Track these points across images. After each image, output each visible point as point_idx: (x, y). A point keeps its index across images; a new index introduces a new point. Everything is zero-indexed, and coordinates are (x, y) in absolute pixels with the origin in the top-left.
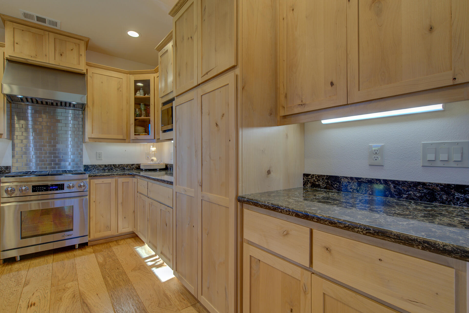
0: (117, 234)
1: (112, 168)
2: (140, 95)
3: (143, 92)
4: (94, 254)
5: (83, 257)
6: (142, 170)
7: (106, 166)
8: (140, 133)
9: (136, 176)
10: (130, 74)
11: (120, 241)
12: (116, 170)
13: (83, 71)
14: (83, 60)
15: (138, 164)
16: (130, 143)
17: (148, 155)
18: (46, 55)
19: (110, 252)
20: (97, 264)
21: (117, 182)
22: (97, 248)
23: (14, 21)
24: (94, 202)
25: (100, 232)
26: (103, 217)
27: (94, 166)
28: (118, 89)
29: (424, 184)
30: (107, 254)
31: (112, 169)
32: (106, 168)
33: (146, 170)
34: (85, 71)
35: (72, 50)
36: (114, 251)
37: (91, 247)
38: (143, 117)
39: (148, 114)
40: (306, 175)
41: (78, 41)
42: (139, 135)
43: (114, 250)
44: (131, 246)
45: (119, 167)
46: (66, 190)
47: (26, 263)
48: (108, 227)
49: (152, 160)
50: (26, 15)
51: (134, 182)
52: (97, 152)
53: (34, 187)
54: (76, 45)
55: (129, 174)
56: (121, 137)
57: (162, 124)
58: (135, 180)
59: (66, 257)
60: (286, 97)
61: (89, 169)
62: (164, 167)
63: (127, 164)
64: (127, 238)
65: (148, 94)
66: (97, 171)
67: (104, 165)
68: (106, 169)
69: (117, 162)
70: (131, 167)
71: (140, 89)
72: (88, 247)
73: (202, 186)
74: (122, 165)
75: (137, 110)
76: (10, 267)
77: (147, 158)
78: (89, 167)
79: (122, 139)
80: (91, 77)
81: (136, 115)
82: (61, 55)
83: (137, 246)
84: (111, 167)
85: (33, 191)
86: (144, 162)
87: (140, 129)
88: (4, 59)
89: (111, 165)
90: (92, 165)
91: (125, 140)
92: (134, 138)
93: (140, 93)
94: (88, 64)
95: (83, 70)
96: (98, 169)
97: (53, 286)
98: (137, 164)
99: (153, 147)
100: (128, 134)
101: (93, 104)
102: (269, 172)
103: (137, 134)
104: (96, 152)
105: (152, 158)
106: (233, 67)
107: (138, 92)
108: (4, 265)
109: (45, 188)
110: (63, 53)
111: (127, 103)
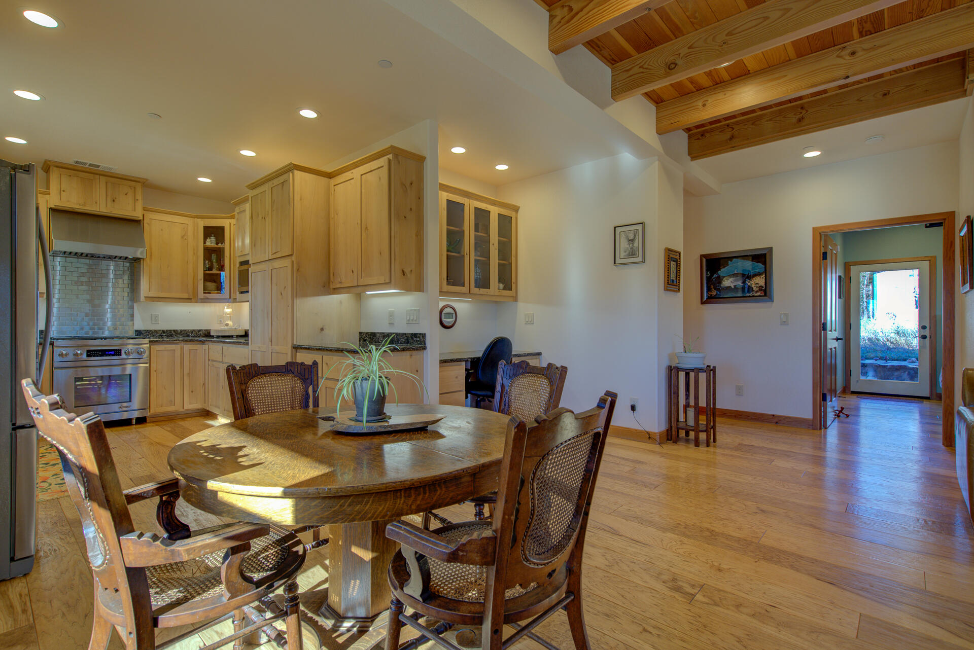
0: (182, 410)
1: (172, 334)
2: (211, 243)
3: (215, 240)
4: (158, 426)
5: (146, 428)
6: (213, 336)
7: (163, 331)
8: (211, 291)
9: (207, 342)
10: (198, 218)
11: (187, 420)
12: (177, 337)
13: (138, 218)
14: (139, 206)
15: (207, 330)
16: (197, 302)
17: (221, 318)
18: (96, 203)
19: (177, 425)
20: (165, 431)
21: (182, 349)
22: (158, 423)
23: (62, 167)
24: (155, 371)
25: (161, 406)
26: (166, 390)
27: (149, 332)
28: (182, 237)
29: (405, 334)
31: (171, 336)
32: (164, 334)
33: (218, 337)
34: (142, 218)
35: (126, 194)
37: (152, 422)
38: (214, 271)
39: (222, 268)
40: (360, 333)
41: (133, 184)
42: (210, 293)
44: (201, 421)
45: (181, 333)
46: (123, 356)
48: (172, 401)
49: (227, 325)
51: (204, 349)
52: (153, 314)
53: (88, 351)
54: (131, 189)
55: (198, 341)
56: (186, 296)
57: (239, 284)
58: (205, 347)
60: (334, 275)
61: (142, 334)
62: (243, 333)
63: (192, 330)
64: (195, 416)
65: (222, 244)
67: (161, 330)
69: (179, 327)
70: (198, 333)
71: (211, 236)
72: (147, 423)
73: (271, 341)
74: (185, 330)
75: (207, 262)
77: (219, 322)
78: (142, 332)
79: (187, 298)
80: (148, 224)
81: (205, 269)
82: (114, 201)
83: (208, 421)
84: (170, 333)
85: (88, 356)
86: (215, 328)
87: (211, 285)
88: (47, 208)
89: (170, 330)
90: (145, 330)
91: (191, 299)
92: (203, 297)
93: (211, 241)
94: (145, 209)
95: (138, 216)
96: (154, 336)
98: (205, 330)
99: (227, 308)
100: (195, 293)
101: (151, 256)
102: (322, 329)
103: (207, 292)
104: (151, 315)
105: (227, 322)
106: (291, 255)
107: (208, 240)
109: (100, 353)
110: (116, 198)
111: (194, 254)
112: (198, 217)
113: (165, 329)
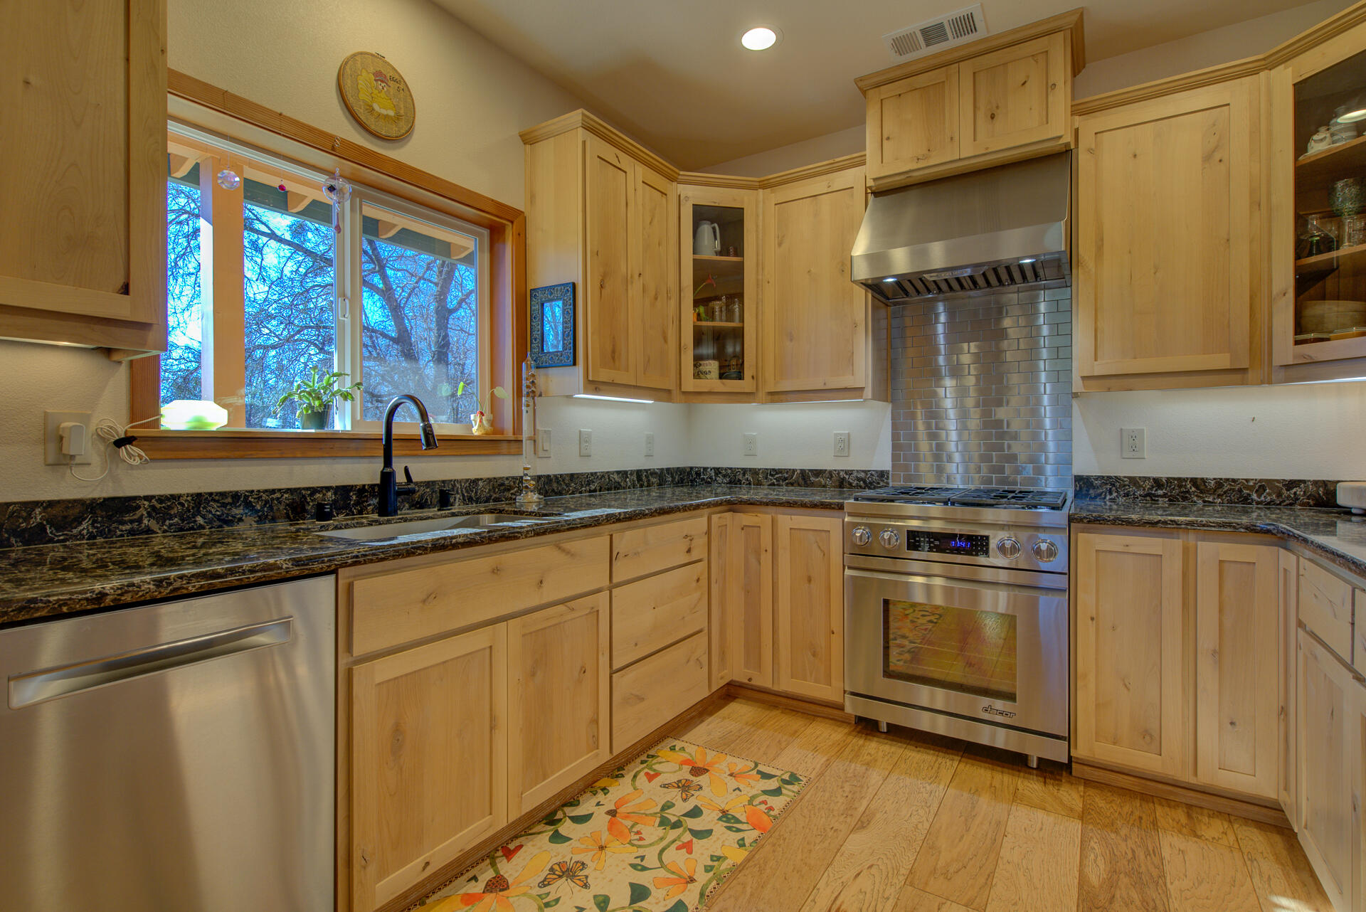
0: (1191, 778)
1: (1188, 492)
4: (1075, 826)
5: (1040, 814)
6: (1347, 512)
7: (1158, 483)
8: (1331, 332)
9: (1293, 544)
10: (1271, 67)
11: (1206, 819)
12: (1204, 502)
13: (1062, 141)
14: (1061, 100)
15: (1325, 483)
16: (1270, 382)
18: (952, 138)
19: (1147, 854)
20: (1076, 881)
22: (1100, 801)
23: (881, 82)
24: (1092, 619)
25: (1115, 744)
26: (1128, 689)
27: (1112, 484)
28: (1206, 159)
30: (1130, 855)
31: (1185, 499)
32: (1160, 492)
34: (1068, 138)
35: (1024, 83)
36: (1162, 859)
37: (1081, 788)
38: (1348, 250)
41: (1044, 41)
42: (1328, 340)
43: (1166, 852)
44: (1256, 879)
45: (1220, 492)
46: (994, 557)
47: (893, 749)
48: (1151, 736)
50: (901, 45)
51: (1281, 570)
52: (1123, 428)
53: (912, 534)
54: (1037, 61)
55: (1251, 529)
56: (1222, 361)
58: (1287, 559)
59: (991, 786)
61: (1091, 491)
63: (1261, 481)
64: (1247, 821)
66: (1121, 500)
67: (1149, 478)
68: (1158, 496)
69: (1210, 469)
70: (1285, 493)
71: (1335, 106)
72: (1069, 782)
74: (1234, 480)
76: (861, 742)
78: (1092, 484)
79: (1228, 367)
80: (1090, 151)
81: (1302, 249)
82: (993, 117)
83: (1294, 897)
84: (1180, 486)
85: (909, 546)
87: (1336, 312)
88: (866, 193)
89: (1179, 479)
90: (1103, 477)
91: (1244, 370)
92: (1295, 357)
93: (1332, 135)
94: (1078, 110)
95: (1060, 137)
96: (1127, 495)
97: (912, 884)
98: (1315, 483)
100: (1261, 344)
103: (1311, 335)
104: (1121, 429)
107: (1318, 133)
108: (853, 731)
109: (937, 543)
110: (999, 107)
111: (1256, 204)
112: (1271, 63)
113: (1163, 474)
